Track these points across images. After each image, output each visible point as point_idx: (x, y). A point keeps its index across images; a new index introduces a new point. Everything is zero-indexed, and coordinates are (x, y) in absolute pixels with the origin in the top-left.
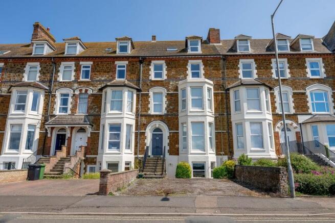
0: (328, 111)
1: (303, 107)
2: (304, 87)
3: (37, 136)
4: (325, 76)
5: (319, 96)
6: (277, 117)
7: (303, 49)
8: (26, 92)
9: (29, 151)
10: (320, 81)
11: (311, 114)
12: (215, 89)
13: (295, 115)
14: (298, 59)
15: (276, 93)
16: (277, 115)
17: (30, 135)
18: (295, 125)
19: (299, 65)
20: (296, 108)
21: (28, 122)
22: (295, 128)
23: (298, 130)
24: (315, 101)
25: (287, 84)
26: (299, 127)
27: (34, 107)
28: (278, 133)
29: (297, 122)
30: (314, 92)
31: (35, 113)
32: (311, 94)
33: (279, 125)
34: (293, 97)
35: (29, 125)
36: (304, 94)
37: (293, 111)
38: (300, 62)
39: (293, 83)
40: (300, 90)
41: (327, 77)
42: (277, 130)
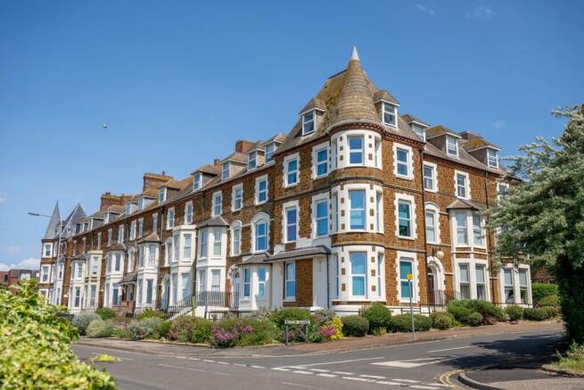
0: (266, 248)
1: (247, 245)
2: (250, 218)
4: (268, 199)
5: (262, 229)
6: (231, 261)
8: (111, 255)
10: (262, 208)
11: (252, 254)
13: (241, 257)
15: (232, 231)
16: (232, 258)
19: (250, 188)
20: (243, 247)
21: (112, 281)
24: (258, 236)
25: (239, 218)
27: (117, 268)
28: (229, 281)
30: (258, 224)
31: (118, 273)
32: (256, 227)
33: (230, 271)
34: (242, 233)
35: (114, 284)
36: (249, 228)
37: (240, 252)
38: (251, 185)
39: (244, 215)
40: (247, 223)
41: (269, 201)
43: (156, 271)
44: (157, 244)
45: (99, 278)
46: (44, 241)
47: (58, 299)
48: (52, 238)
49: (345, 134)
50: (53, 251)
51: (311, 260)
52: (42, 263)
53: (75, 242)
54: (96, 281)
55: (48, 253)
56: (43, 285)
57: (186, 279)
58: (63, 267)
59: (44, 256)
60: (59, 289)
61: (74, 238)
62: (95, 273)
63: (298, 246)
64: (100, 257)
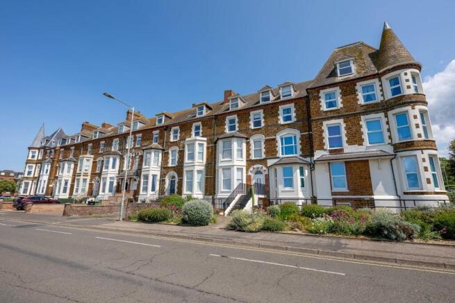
0: (296, 153)
1: (273, 151)
2: (275, 133)
3: (115, 184)
4: (295, 120)
5: (288, 140)
6: (250, 162)
7: (283, 97)
8: (109, 158)
9: (111, 193)
10: (289, 126)
11: (278, 158)
12: (208, 143)
13: (265, 159)
14: (272, 108)
15: (252, 142)
16: (251, 161)
17: (111, 183)
18: (264, 168)
19: (273, 113)
20: (267, 153)
21: (109, 176)
22: (265, 171)
23: (266, 173)
24: (284, 145)
25: (261, 133)
26: (267, 170)
27: (114, 167)
28: (250, 176)
29: (266, 166)
30: (284, 137)
31: (114, 170)
32: (282, 139)
33: (251, 169)
34: (265, 143)
35: (110, 178)
36: (274, 139)
37: (264, 156)
38: (274, 111)
39: (266, 131)
40: (271, 136)
41: (297, 121)
42: (250, 173)
43: (159, 169)
44: (161, 151)
45: (89, 174)
46: (30, 148)
47: (43, 188)
48: (38, 146)
49: (409, 71)
50: (38, 155)
51: (368, 161)
52: (27, 163)
53: (63, 150)
54: (87, 176)
55: (33, 157)
56: (27, 178)
57: (200, 175)
58: (50, 166)
59: (30, 158)
60: (45, 181)
61: (61, 148)
62: (86, 170)
63: (345, 151)
64: (92, 160)
